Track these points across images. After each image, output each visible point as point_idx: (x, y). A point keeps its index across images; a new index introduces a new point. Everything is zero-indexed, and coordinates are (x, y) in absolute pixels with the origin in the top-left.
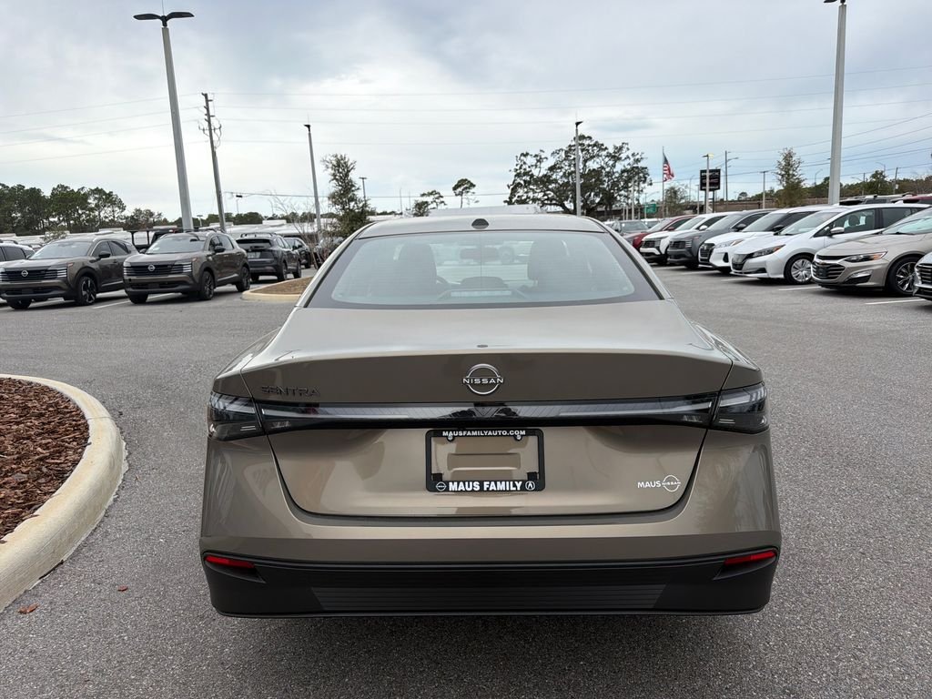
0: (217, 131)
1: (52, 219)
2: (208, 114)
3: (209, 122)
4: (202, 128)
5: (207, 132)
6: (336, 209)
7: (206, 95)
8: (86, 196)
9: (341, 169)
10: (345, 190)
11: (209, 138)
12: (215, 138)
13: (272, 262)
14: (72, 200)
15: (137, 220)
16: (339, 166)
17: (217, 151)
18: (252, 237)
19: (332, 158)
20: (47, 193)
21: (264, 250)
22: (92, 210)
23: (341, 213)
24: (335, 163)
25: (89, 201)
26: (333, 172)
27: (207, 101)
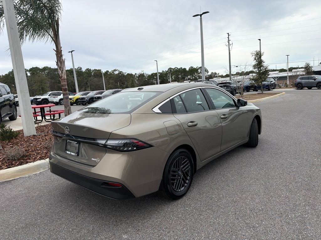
0: (231, 45)
1: (189, 77)
2: (229, 40)
3: (229, 42)
4: (226, 45)
5: (228, 46)
6: (256, 70)
7: (228, 34)
8: (198, 70)
9: (258, 56)
10: (259, 63)
11: (228, 48)
12: (230, 47)
13: (230, 90)
14: (194, 71)
15: (212, 76)
16: (257, 55)
17: (231, 52)
18: (225, 82)
19: (255, 52)
20: (187, 69)
21: (228, 86)
22: (199, 73)
23: (257, 71)
24: (256, 54)
25: (199, 71)
26: (255, 57)
27: (229, 35)
